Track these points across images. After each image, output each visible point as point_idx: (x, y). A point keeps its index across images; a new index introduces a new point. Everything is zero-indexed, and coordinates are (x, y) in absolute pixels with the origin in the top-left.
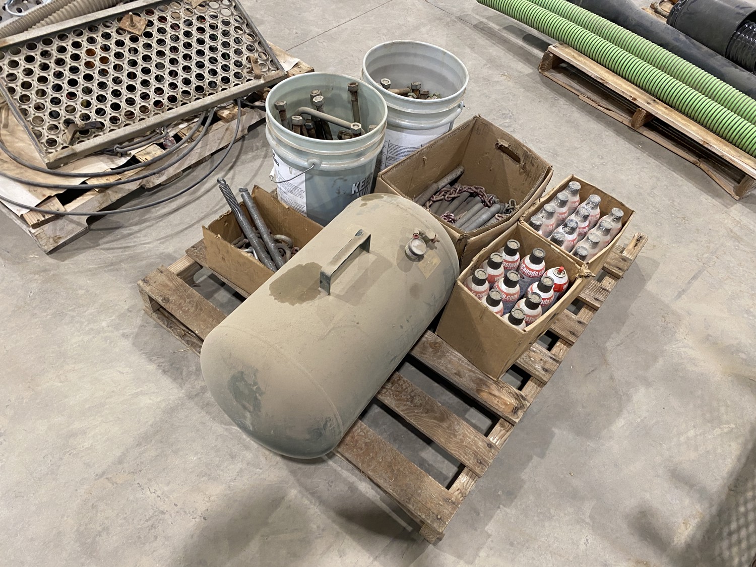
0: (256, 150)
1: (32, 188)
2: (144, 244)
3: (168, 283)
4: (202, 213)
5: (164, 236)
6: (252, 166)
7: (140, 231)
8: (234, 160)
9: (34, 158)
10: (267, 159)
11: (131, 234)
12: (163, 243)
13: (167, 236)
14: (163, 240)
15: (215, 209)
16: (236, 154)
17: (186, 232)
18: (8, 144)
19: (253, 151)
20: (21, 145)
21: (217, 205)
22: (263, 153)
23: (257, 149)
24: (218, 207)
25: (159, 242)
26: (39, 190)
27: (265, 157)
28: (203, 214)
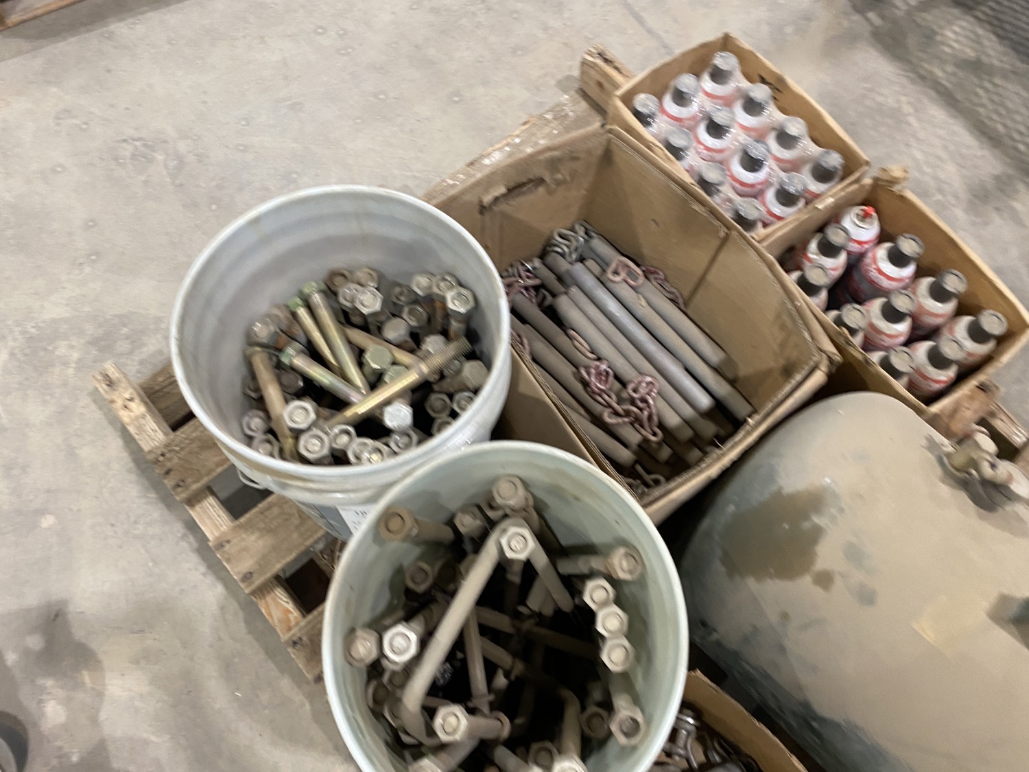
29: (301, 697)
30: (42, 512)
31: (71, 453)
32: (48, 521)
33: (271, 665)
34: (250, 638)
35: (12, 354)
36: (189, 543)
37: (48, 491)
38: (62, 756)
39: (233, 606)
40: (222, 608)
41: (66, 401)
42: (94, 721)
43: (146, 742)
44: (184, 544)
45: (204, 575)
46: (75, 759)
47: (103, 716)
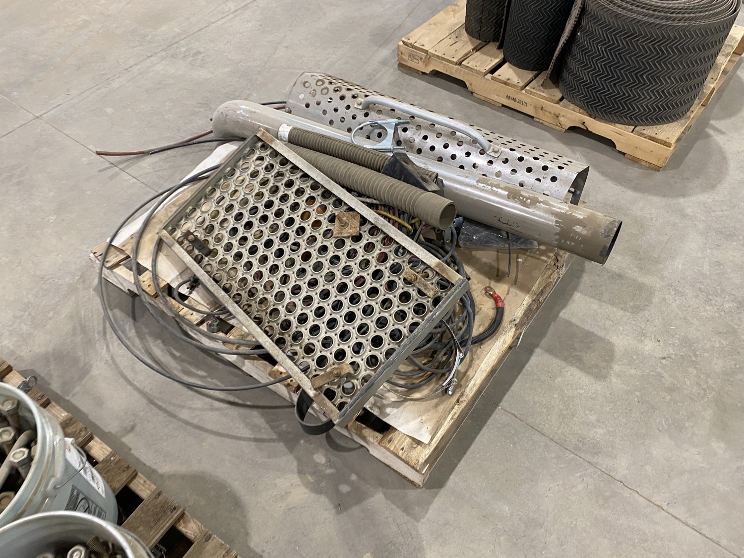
2: (108, 346)
4: (149, 389)
6: (238, 427)
8: (248, 403)
10: (253, 443)
12: (107, 363)
13: (115, 364)
14: (111, 362)
15: (156, 401)
16: (261, 404)
17: (122, 380)
19: (268, 423)
22: (265, 436)
23: (272, 427)
25: (109, 359)
26: (134, 241)
27: (256, 440)
42: (299, 460)
43: (269, 457)
46: (302, 442)
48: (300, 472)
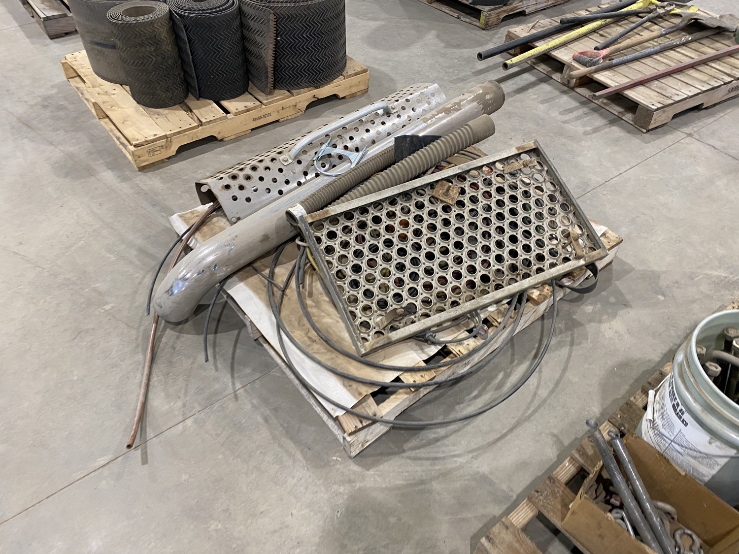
0: (559, 334)
1: (347, 382)
2: (454, 456)
3: (517, 545)
4: (514, 418)
5: (475, 447)
6: (559, 355)
7: (446, 436)
8: (537, 345)
9: (343, 339)
10: (574, 347)
11: (437, 440)
12: (475, 458)
13: (478, 449)
14: (475, 454)
15: (527, 414)
16: (538, 337)
17: (499, 444)
18: (316, 318)
19: (556, 335)
20: (327, 320)
21: (528, 408)
22: (569, 339)
23: (561, 333)
24: (530, 412)
25: (470, 455)
26: (355, 385)
27: (572, 344)
28: (515, 420)
29: (623, 394)
30: (663, 295)
31: (693, 302)
32: (661, 298)
33: (632, 381)
34: (641, 372)
35: (726, 277)
36: (673, 346)
37: (673, 296)
38: (574, 313)
39: (654, 365)
40: (650, 361)
41: (715, 297)
42: (590, 321)
43: (587, 339)
44: (672, 344)
45: (661, 353)
46: (574, 317)
47: (593, 324)
48: (600, 322)
